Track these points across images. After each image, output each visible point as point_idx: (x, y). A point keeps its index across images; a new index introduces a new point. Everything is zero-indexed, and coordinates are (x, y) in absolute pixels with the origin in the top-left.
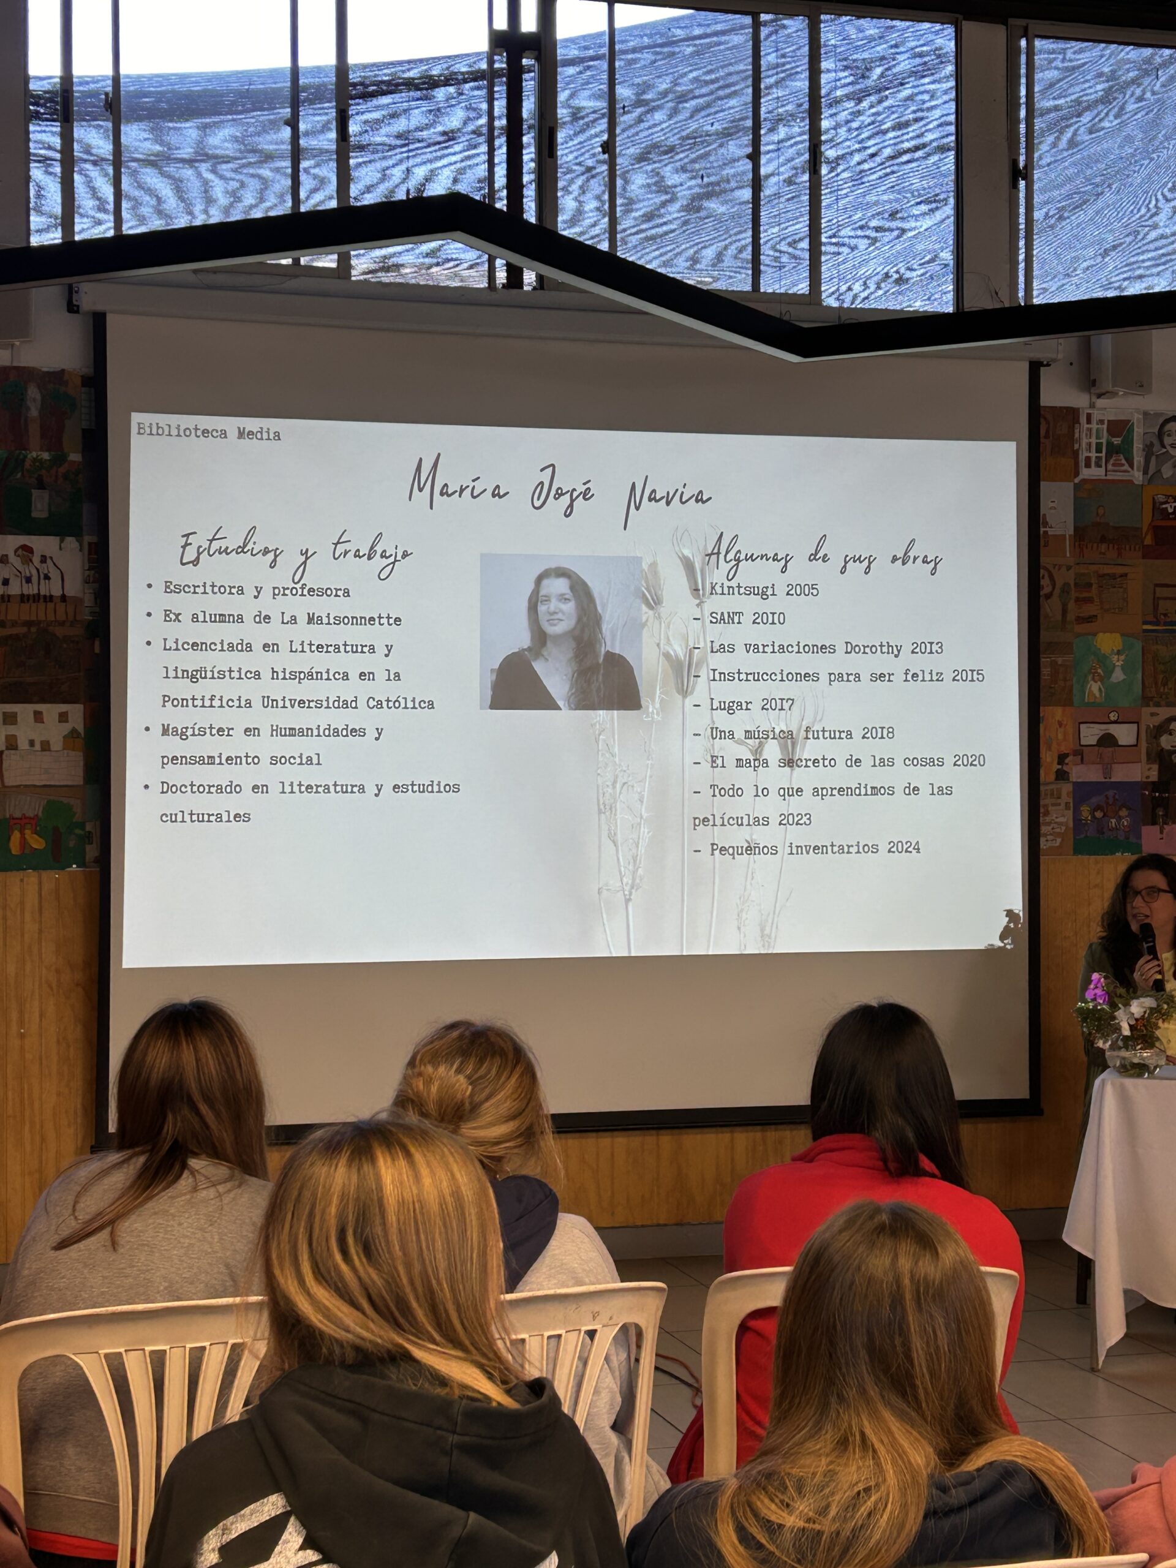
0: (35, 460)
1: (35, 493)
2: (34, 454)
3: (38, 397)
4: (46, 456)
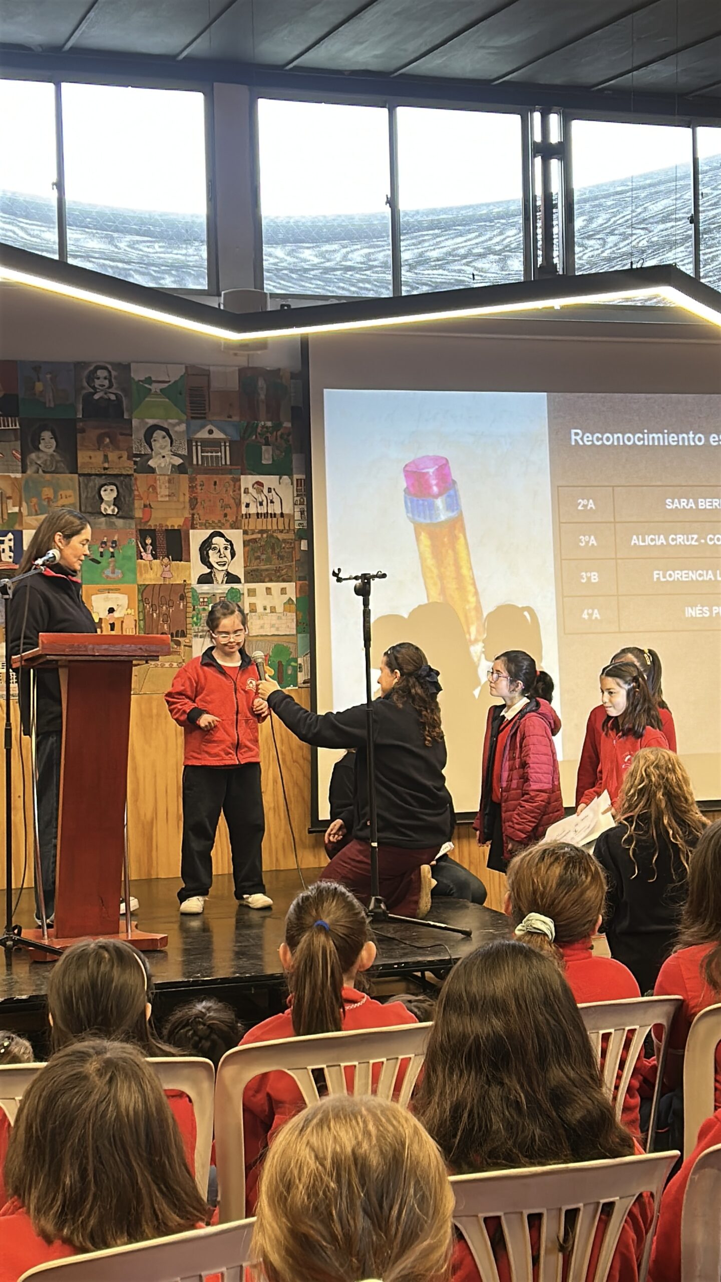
0: (263, 427)
1: (264, 448)
2: (263, 423)
3: (265, 386)
4: (269, 424)
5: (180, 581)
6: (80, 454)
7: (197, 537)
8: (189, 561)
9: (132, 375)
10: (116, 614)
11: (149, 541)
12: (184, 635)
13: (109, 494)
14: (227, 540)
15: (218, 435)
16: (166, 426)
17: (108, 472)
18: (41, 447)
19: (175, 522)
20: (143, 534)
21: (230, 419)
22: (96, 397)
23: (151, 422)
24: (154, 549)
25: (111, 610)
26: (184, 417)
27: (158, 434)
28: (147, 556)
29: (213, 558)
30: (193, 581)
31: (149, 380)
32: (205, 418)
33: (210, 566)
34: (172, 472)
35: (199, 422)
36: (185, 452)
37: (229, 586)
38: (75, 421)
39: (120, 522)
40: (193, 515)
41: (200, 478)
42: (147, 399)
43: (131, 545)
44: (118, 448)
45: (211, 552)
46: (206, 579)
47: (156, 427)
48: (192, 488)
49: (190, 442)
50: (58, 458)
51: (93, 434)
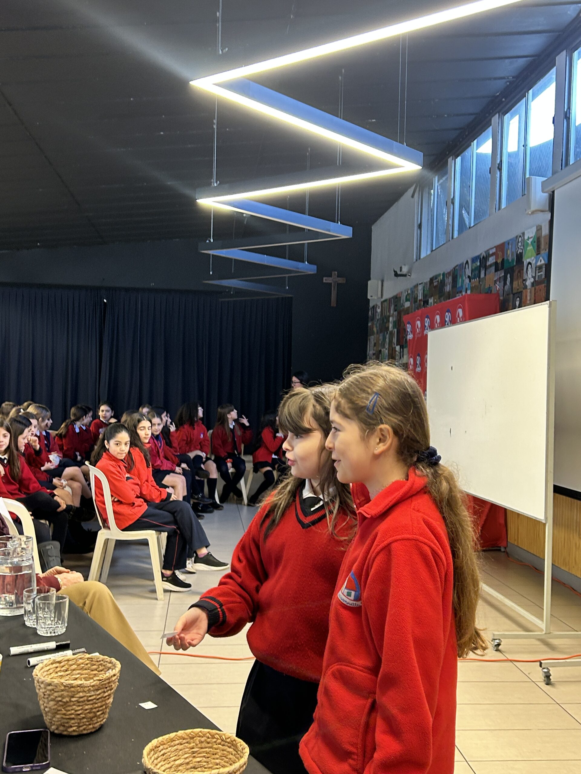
6: (514, 283)
13: (518, 304)
15: (543, 262)
16: (531, 262)
17: (518, 291)
18: (507, 283)
21: (546, 251)
22: (518, 253)
23: (528, 260)
26: (535, 255)
27: (530, 265)
31: (529, 238)
32: (539, 253)
34: (531, 287)
35: (539, 256)
36: (534, 275)
38: (513, 267)
44: (521, 278)
47: (530, 263)
48: (535, 294)
49: (536, 268)
50: (510, 287)
51: (516, 272)
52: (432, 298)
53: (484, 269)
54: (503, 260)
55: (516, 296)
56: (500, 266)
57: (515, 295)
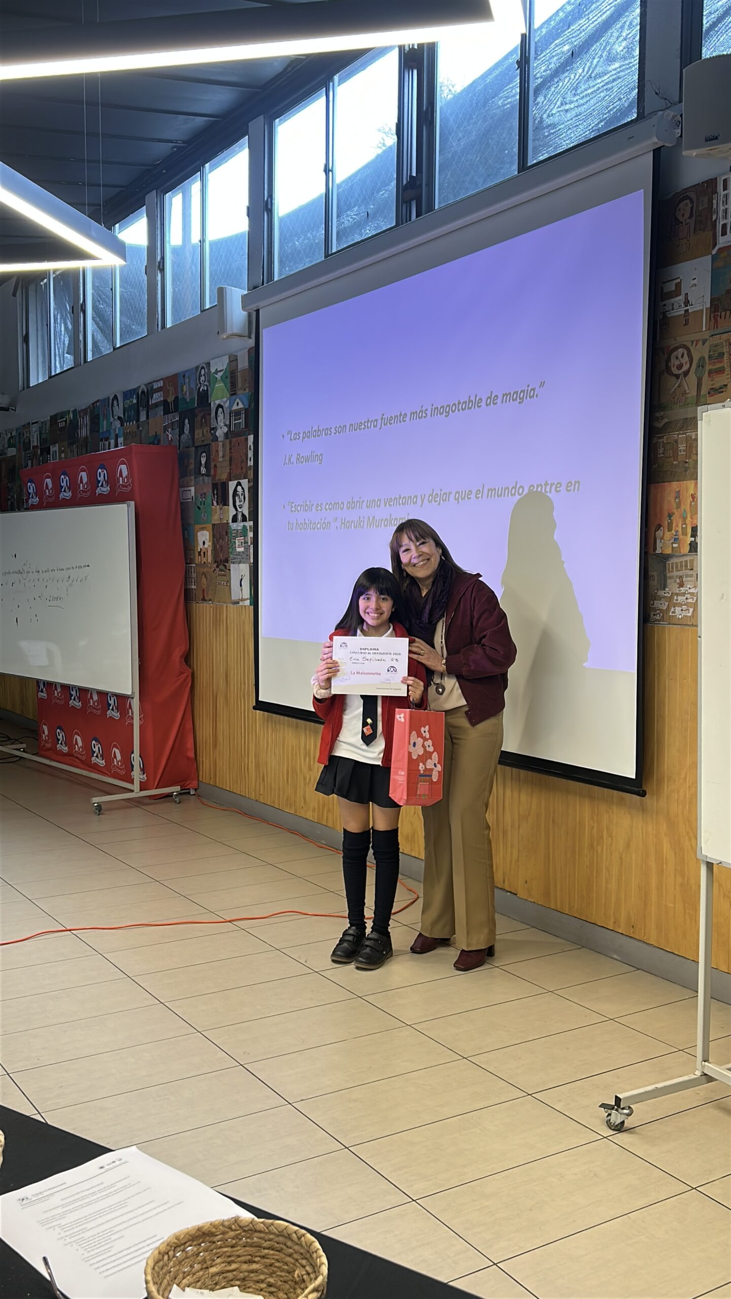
5: (226, 522)
7: (232, 485)
8: (228, 506)
9: (211, 370)
10: (206, 546)
11: (215, 492)
12: (228, 562)
13: (203, 461)
14: (243, 488)
15: (241, 406)
16: (222, 404)
17: (204, 444)
18: (185, 431)
19: (224, 477)
20: (215, 486)
21: (244, 392)
23: (217, 402)
24: (217, 498)
25: (204, 543)
26: (228, 395)
27: (220, 409)
28: (215, 503)
29: (238, 504)
30: (230, 521)
31: (217, 372)
32: (235, 394)
33: (236, 510)
34: (224, 439)
35: (234, 397)
36: (228, 423)
37: (242, 524)
38: (195, 409)
39: (206, 478)
40: (230, 470)
41: (234, 440)
42: (216, 386)
43: (209, 495)
44: (207, 426)
45: (237, 498)
46: (235, 519)
47: (220, 406)
48: (230, 449)
50: (190, 437)
51: (199, 417)
52: (57, 445)
53: (146, 409)
54: (177, 398)
55: (200, 450)
56: (172, 406)
57: (199, 448)
